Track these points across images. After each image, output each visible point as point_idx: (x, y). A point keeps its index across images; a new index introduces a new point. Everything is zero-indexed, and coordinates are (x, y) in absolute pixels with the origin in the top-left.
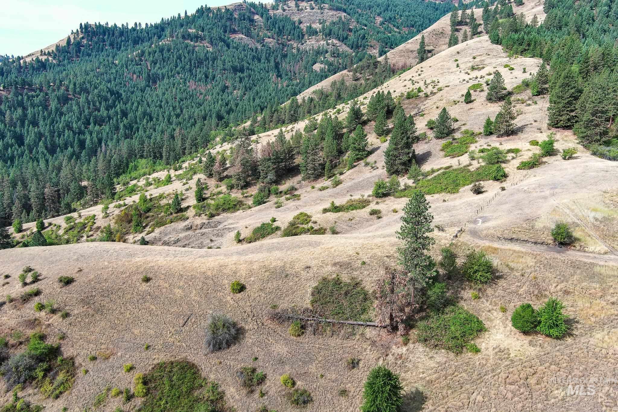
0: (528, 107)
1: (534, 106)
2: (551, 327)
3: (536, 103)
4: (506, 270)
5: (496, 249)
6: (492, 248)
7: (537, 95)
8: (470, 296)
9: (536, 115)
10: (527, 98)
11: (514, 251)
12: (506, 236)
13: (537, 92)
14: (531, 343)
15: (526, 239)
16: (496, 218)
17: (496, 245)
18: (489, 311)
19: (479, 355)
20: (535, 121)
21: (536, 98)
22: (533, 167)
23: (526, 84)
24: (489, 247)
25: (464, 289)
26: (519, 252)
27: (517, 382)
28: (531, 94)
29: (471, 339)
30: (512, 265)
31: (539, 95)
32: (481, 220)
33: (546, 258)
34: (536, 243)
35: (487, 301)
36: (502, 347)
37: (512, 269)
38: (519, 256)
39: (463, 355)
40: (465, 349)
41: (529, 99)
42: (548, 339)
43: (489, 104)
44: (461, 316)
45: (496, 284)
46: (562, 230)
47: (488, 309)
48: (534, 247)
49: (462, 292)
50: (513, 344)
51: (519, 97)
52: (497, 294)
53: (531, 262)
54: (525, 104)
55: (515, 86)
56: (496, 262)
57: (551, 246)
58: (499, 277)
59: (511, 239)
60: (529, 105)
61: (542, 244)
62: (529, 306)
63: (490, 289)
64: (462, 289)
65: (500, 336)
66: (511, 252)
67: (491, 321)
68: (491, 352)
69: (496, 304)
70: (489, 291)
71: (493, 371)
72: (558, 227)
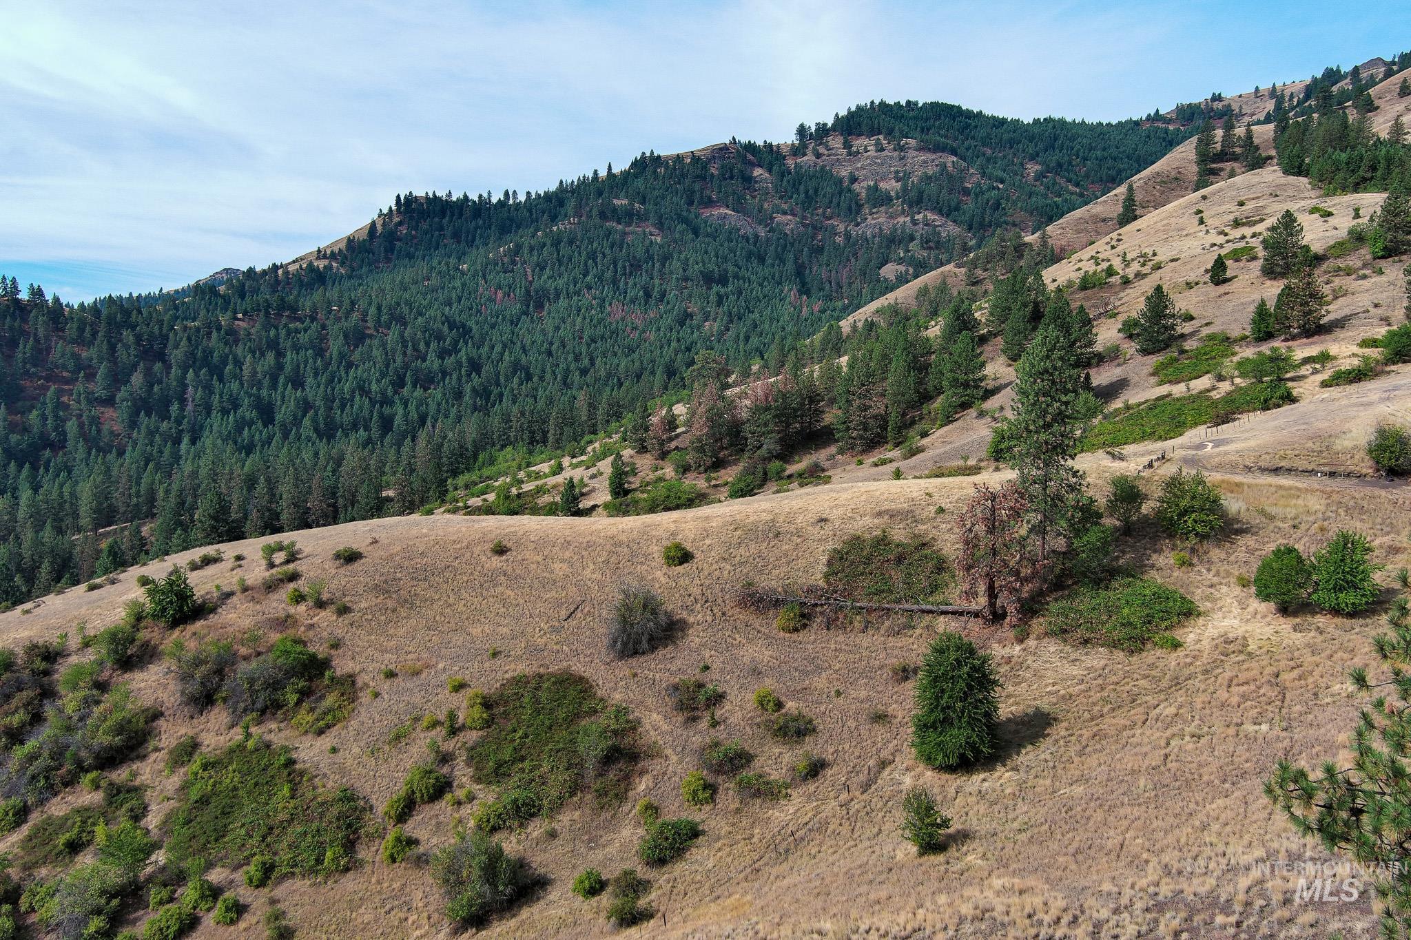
0: (1361, 282)
1: (1376, 279)
2: (1338, 589)
3: (1381, 272)
4: (1257, 520)
5: (1238, 485)
6: (1229, 483)
7: (1383, 257)
8: (1172, 561)
9: (1379, 296)
10: (1359, 264)
11: (1281, 487)
12: (1262, 464)
13: (1385, 248)
14: (1295, 629)
15: (1310, 468)
16: (1246, 439)
17: (1238, 478)
18: (1212, 586)
19: (1181, 652)
20: (1376, 306)
21: (1383, 263)
22: (1360, 380)
23: (1358, 237)
24: (1223, 481)
25: (1159, 551)
26: (1290, 488)
27: (1255, 680)
28: (1369, 257)
29: (1163, 626)
30: (1272, 510)
31: (1390, 256)
32: (1211, 445)
33: (1354, 498)
34: (1332, 474)
35: (1209, 570)
36: (1231, 635)
37: (1272, 518)
38: (1291, 496)
39: (1144, 654)
40: (1149, 645)
41: (1365, 266)
42: (1338, 620)
43: (1268, 283)
44: (1147, 592)
45: (1232, 543)
46: (1392, 441)
47: (1208, 583)
48: (1328, 481)
49: (1155, 556)
50: (1258, 631)
51: (1341, 263)
52: (1232, 558)
53: (1316, 503)
54: (1353, 276)
55: (1332, 243)
56: (1233, 505)
57: (1368, 479)
58: (1240, 532)
59: (1277, 471)
60: (1365, 277)
61: (1348, 475)
63: (1217, 551)
64: (1155, 551)
65: (1226, 623)
66: (1273, 489)
67: (1214, 601)
68: (1206, 645)
69: (1228, 574)
70: (1216, 553)
71: (1206, 672)
72: (1382, 433)
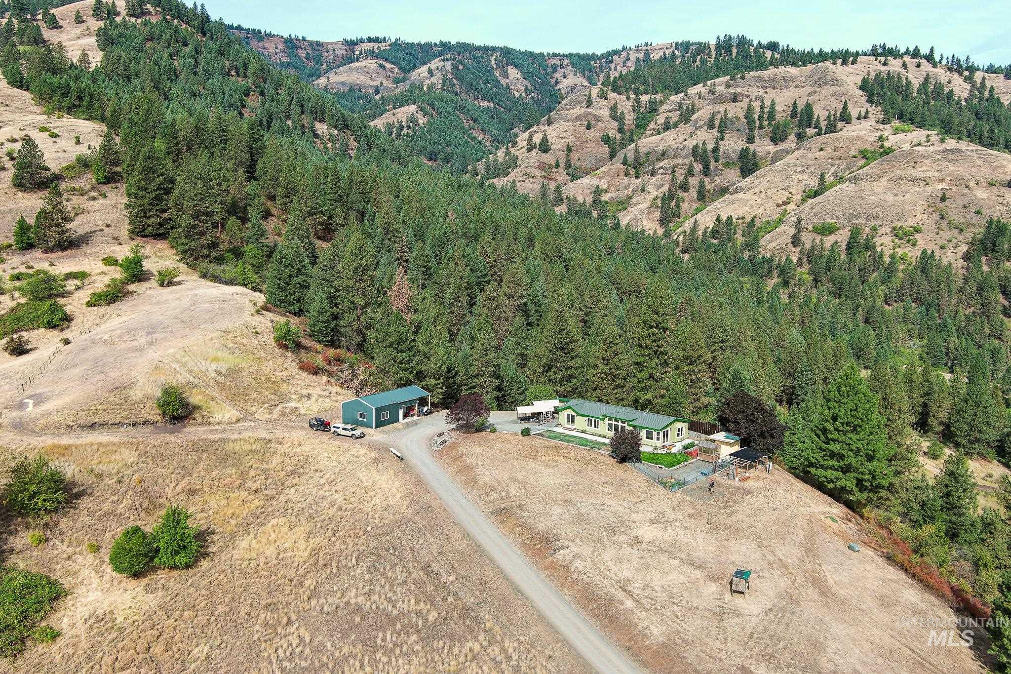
0: (92, 203)
1: (102, 201)
2: (176, 553)
3: (105, 196)
4: (90, 480)
5: (67, 448)
6: (59, 446)
7: (104, 183)
8: (29, 541)
9: (108, 217)
10: (88, 187)
11: (100, 445)
12: (82, 422)
13: (105, 177)
14: (148, 589)
15: (118, 421)
16: (60, 394)
17: (65, 440)
18: (69, 558)
19: (60, 642)
20: (108, 226)
21: (105, 188)
22: (114, 301)
23: (84, 164)
24: (54, 446)
25: (14, 533)
26: (108, 445)
27: (133, 660)
28: (94, 181)
29: (39, 618)
30: (98, 468)
31: (109, 183)
32: (31, 402)
33: (154, 446)
34: (134, 425)
35: (62, 541)
36: (100, 612)
37: (101, 476)
38: (111, 452)
39: (27, 654)
40: (29, 643)
41: (93, 188)
42: (174, 573)
44: (15, 584)
45: (75, 508)
46: (173, 397)
47: (65, 556)
48: (133, 431)
49: (11, 539)
50: (120, 600)
51: (74, 184)
52: (79, 525)
53: (129, 456)
54: (86, 197)
55: (65, 165)
56: (69, 470)
57: (159, 424)
58: (78, 495)
59: (93, 426)
60: (94, 199)
61: (145, 424)
62: (137, 529)
63: (65, 519)
64: (10, 533)
65: (91, 597)
66: (95, 447)
67: (75, 573)
68: (81, 629)
69: (80, 543)
70: (65, 523)
71: (89, 659)
72: (166, 392)
